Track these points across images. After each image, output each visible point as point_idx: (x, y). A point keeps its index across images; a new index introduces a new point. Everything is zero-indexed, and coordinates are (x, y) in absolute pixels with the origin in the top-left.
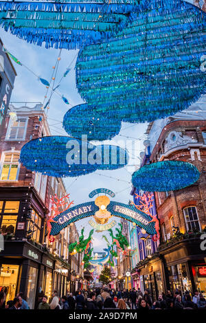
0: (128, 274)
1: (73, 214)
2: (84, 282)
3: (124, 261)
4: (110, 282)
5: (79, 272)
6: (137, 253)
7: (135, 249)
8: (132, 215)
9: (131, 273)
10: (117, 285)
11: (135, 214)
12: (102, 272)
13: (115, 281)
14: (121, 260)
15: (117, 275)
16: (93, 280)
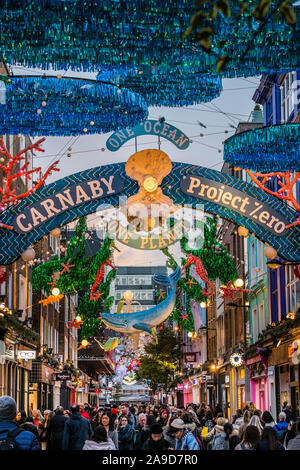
0: (236, 360)
1: (58, 205)
2: (80, 383)
3: (227, 314)
4: (179, 381)
5: (61, 351)
6: (264, 299)
7: (259, 286)
8: (239, 204)
9: (245, 358)
10: (202, 394)
11: (246, 201)
12: (149, 349)
13: (197, 380)
14: (220, 312)
15: (203, 360)
16: (111, 374)
